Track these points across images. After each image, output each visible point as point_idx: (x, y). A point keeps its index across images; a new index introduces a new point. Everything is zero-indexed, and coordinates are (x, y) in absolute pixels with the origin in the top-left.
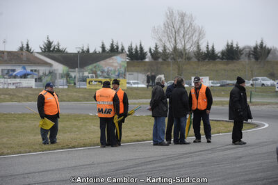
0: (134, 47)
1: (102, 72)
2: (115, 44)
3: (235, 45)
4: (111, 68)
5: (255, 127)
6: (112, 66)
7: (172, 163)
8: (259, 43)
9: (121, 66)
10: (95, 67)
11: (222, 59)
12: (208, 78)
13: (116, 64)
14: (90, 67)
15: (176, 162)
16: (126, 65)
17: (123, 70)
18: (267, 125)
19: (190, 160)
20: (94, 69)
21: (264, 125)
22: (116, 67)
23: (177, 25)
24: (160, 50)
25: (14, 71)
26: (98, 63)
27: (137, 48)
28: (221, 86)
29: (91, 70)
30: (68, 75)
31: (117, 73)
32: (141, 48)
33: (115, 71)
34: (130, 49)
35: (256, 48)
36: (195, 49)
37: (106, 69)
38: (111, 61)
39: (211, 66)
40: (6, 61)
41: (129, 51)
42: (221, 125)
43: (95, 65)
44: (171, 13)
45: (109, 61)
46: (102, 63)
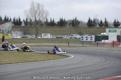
0: (16, 19)
2: (7, 17)
3: (63, 19)
4: (5, 29)
5: (67, 57)
6: (5, 28)
7: (22, 74)
8: (74, 19)
9: (9, 28)
11: (58, 25)
12: (50, 34)
13: (7, 27)
15: (24, 74)
16: (12, 27)
17: (10, 30)
18: (73, 56)
19: (31, 72)
21: (71, 56)
22: (7, 28)
23: (36, 9)
24: (29, 20)
27: (17, 19)
28: (56, 38)
31: (7, 31)
32: (20, 19)
33: (6, 30)
34: (14, 20)
35: (73, 21)
36: (45, 21)
37: (2, 30)
38: (4, 25)
39: (52, 29)
41: (14, 21)
42: (52, 56)
44: (33, 3)
45: (3, 25)
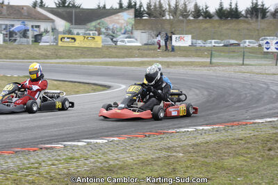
1: (107, 29)
4: (118, 26)
6: (118, 23)
9: (128, 23)
10: (99, 24)
11: (246, 17)
13: (122, 21)
14: (94, 24)
16: (133, 22)
17: (129, 28)
20: (98, 26)
22: (122, 24)
25: (13, 26)
26: (103, 19)
29: (95, 27)
30: (70, 32)
31: (123, 31)
33: (121, 29)
37: (111, 28)
38: (117, 18)
40: (4, 15)
43: (99, 21)
45: (114, 17)
46: (107, 20)
